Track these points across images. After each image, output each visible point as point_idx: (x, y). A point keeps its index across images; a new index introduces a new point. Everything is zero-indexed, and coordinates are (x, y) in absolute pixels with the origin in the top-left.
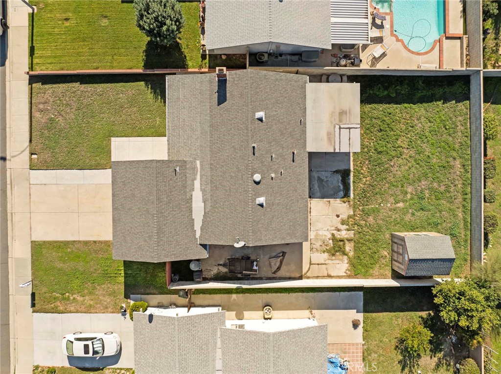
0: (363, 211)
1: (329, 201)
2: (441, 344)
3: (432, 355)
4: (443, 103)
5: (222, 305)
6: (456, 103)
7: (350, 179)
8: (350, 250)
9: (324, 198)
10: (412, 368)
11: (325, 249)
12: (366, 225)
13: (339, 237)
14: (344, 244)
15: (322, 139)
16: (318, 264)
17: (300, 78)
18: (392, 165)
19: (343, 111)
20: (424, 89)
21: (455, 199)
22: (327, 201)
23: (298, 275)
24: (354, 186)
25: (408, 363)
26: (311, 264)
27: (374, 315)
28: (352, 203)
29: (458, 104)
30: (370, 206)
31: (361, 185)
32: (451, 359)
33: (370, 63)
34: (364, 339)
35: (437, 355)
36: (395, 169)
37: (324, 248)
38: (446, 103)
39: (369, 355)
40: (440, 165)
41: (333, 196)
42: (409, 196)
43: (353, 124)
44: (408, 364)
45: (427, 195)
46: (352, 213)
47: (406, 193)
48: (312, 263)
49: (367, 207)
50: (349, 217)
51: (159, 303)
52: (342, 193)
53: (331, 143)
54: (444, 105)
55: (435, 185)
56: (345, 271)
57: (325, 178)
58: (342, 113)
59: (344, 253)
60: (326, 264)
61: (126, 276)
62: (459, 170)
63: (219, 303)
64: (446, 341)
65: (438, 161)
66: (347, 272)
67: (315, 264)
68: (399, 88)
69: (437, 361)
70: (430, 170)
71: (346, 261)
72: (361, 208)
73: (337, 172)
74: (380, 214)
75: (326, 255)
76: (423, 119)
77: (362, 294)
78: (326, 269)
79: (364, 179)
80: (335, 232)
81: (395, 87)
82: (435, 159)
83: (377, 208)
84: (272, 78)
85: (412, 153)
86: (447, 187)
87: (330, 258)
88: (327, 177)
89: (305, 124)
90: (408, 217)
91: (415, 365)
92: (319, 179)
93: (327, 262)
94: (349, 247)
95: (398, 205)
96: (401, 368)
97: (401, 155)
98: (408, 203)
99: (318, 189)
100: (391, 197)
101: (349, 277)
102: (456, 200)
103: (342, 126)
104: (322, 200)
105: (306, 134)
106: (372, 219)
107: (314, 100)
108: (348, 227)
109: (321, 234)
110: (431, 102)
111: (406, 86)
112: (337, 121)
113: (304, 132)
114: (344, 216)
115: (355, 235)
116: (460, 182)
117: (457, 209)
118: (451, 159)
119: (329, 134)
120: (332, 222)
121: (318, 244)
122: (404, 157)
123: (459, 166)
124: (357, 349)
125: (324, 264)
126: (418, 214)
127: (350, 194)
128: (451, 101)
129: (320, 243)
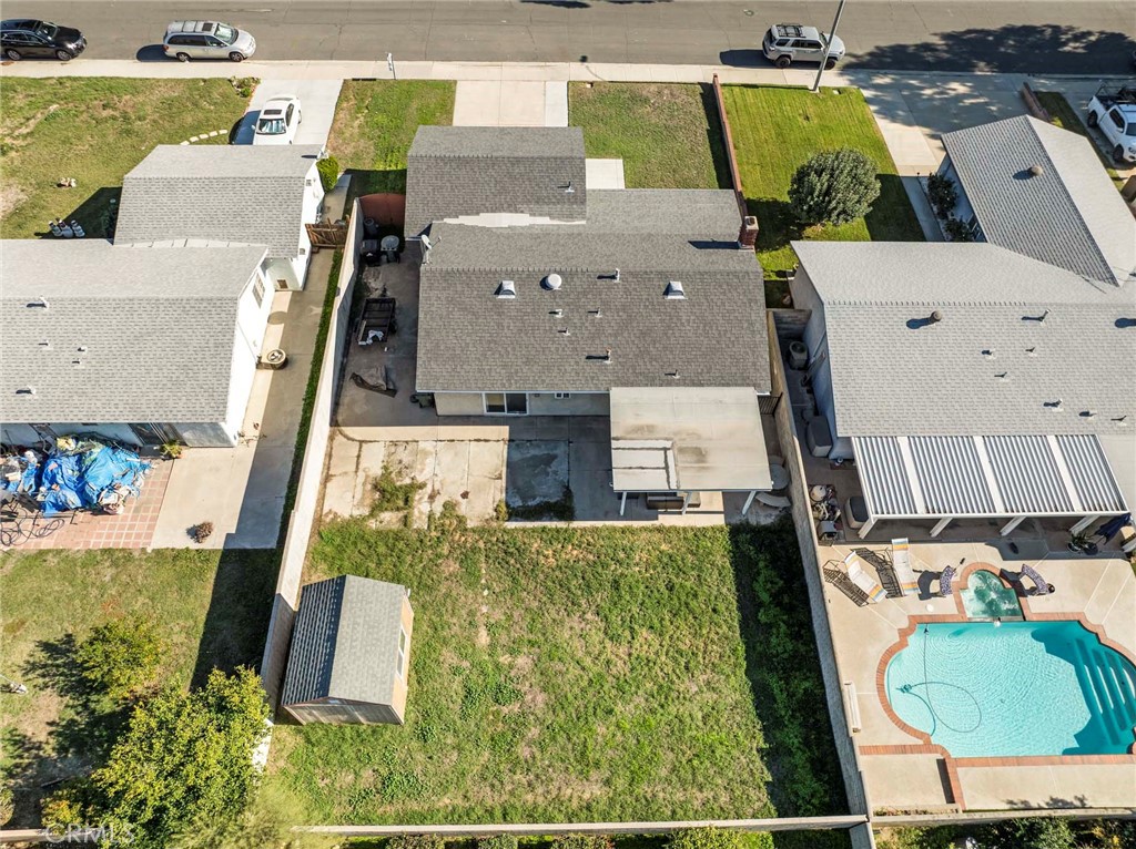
0: (474, 550)
1: (500, 478)
2: (79, 752)
3: (58, 725)
4: (760, 750)
5: (306, 292)
6: (767, 783)
7: (551, 520)
8: (381, 522)
9: (508, 467)
10: (40, 672)
11: (391, 469)
12: (439, 556)
13: (417, 497)
14: (398, 509)
15: (637, 415)
16: (359, 456)
17: (764, 374)
18: (586, 616)
19: (704, 456)
20: (791, 695)
21: (493, 786)
22: (500, 474)
23: (340, 419)
24: (534, 530)
25: (58, 662)
26: (361, 442)
27: (211, 576)
28: (495, 524)
29: (764, 789)
30: (484, 565)
31: (536, 545)
32: (26, 779)
33: (830, 567)
34: (158, 552)
35: (51, 741)
36: (575, 625)
37: (394, 469)
38: (762, 758)
39: (115, 564)
40: (590, 743)
41: (513, 485)
42: (505, 659)
43: (677, 474)
44: (56, 659)
45: (505, 710)
46: (470, 525)
47: (513, 652)
48: (364, 444)
49: (483, 559)
50: (461, 520)
51: (329, 208)
52: (517, 503)
53: (629, 433)
54: (755, 752)
55: (534, 732)
56: (334, 510)
57: (554, 468)
58: (700, 455)
59: (376, 509)
60: (356, 472)
61: (386, 173)
62: (575, 795)
63: (310, 287)
64: (83, 765)
65: (600, 739)
66: (331, 516)
67: (360, 451)
68: (782, 630)
69: (34, 740)
70: (574, 715)
71: (356, 513)
72: (481, 544)
73: (568, 493)
74: (462, 588)
75: (377, 471)
76: (710, 697)
77: (269, 547)
78: (346, 473)
79: (551, 552)
80: (428, 489)
81: (784, 622)
82: (604, 729)
83: (478, 582)
84: (753, 315)
85: (620, 667)
86: (526, 761)
87: (370, 480)
88: (555, 473)
89: (669, 384)
90: (449, 657)
91: (47, 679)
92: (550, 459)
93: (360, 473)
94: (390, 519)
95: (483, 632)
96: (52, 641)
97: (611, 639)
98: (487, 658)
99: (529, 455)
100: (505, 613)
101: (318, 520)
102: (488, 789)
103: (670, 453)
104: (505, 464)
105: (647, 385)
106: (451, 569)
107: (721, 402)
108: (438, 515)
109: (428, 461)
110: (759, 716)
111: (790, 647)
112: (680, 444)
113: (651, 381)
114: (463, 508)
115: (418, 531)
116: (540, 800)
117: (462, 792)
118: (608, 774)
119: (651, 428)
120: (453, 483)
121: (404, 455)
122: (608, 644)
123: (586, 796)
124: (138, 536)
125: (357, 467)
126: (457, 686)
127: (516, 521)
128: (769, 769)
129: (406, 461)
